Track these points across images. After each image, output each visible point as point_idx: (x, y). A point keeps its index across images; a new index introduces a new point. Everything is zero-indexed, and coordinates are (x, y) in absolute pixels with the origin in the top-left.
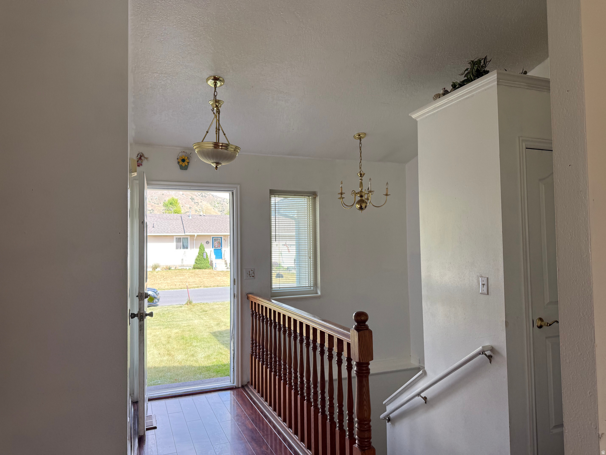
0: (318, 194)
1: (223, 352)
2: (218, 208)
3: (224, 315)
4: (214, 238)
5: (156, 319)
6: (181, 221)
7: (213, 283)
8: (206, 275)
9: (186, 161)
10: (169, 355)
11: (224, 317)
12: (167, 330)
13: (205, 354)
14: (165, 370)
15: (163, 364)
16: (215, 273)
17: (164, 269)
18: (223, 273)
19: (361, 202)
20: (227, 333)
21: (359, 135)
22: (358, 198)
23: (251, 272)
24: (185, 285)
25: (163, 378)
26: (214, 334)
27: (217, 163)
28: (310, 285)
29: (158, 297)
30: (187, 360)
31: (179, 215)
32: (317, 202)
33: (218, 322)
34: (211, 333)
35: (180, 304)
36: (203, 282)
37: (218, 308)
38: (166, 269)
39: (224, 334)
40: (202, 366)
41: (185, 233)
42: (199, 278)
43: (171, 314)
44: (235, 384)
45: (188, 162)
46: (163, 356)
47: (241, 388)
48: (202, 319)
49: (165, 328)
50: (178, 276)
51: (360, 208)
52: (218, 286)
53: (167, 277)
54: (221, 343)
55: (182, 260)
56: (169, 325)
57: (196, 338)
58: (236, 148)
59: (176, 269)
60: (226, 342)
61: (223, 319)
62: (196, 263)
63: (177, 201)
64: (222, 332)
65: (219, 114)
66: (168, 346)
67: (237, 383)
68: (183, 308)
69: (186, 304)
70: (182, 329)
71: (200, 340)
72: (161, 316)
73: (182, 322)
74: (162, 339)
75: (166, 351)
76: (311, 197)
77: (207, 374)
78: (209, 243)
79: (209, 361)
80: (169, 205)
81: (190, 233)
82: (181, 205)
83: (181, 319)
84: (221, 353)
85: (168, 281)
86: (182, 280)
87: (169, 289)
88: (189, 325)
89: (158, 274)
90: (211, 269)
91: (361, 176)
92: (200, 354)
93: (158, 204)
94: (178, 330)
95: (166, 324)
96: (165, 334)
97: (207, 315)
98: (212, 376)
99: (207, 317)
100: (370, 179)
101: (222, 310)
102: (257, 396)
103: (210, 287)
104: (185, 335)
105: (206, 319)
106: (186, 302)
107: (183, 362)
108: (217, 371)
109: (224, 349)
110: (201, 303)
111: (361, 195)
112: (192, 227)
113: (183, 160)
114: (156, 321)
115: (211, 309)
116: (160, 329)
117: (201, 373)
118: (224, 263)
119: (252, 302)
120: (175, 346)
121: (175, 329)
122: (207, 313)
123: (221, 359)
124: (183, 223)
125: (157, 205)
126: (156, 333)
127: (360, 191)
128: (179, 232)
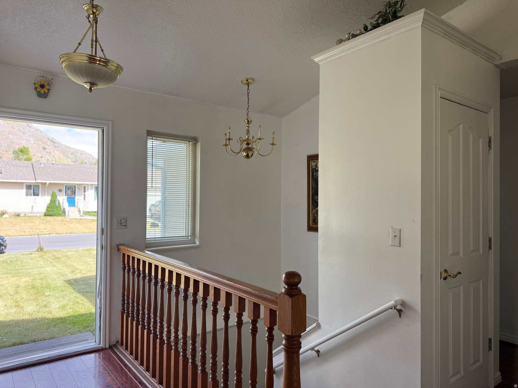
0: (200, 140)
1: (80, 301)
2: (71, 158)
3: (78, 262)
4: (67, 187)
5: (2, 267)
6: (32, 168)
7: (66, 230)
8: (58, 222)
9: (45, 87)
10: (18, 306)
11: (78, 264)
12: (15, 279)
13: (60, 304)
14: (13, 324)
15: (10, 318)
16: (68, 220)
17: (12, 216)
18: (76, 221)
19: (248, 149)
20: (82, 281)
21: (247, 80)
22: (245, 146)
23: (123, 221)
24: (36, 232)
25: (9, 334)
26: (69, 282)
27: (92, 84)
28: (187, 235)
29: (5, 244)
30: (38, 312)
31: (29, 162)
32: (197, 148)
33: (73, 270)
34: (65, 281)
35: (30, 251)
36: (55, 229)
37: (72, 255)
38: (14, 216)
39: (80, 282)
40: (57, 318)
41: (36, 180)
42: (51, 225)
43: (20, 261)
44: (101, 345)
45: (48, 89)
46: (10, 309)
47: (108, 349)
48: (55, 266)
49: (13, 277)
50: (28, 223)
51: (246, 156)
52: (71, 233)
53: (16, 223)
54: (77, 291)
55: (33, 207)
56: (17, 273)
57: (49, 286)
58: (119, 68)
59: (26, 216)
60: (82, 290)
61: (77, 266)
62: (47, 210)
63: (28, 149)
64: (78, 280)
65: (96, 23)
66: (17, 296)
67: (104, 344)
68: (33, 255)
69: (36, 251)
70: (32, 277)
71: (53, 289)
72: (8, 264)
73: (32, 270)
74: (9, 289)
75: (13, 303)
76: (191, 143)
77: (62, 327)
78: (61, 191)
79: (65, 312)
80: (19, 153)
81: (41, 180)
82: (32, 154)
83: (31, 267)
84: (78, 303)
85: (17, 228)
86: (32, 227)
87: (18, 236)
88: (40, 273)
89: (5, 220)
90: (64, 217)
91: (248, 123)
92: (54, 304)
93: (7, 151)
94: (28, 279)
95: (14, 272)
96: (13, 284)
97: (61, 262)
98: (69, 329)
99: (61, 264)
100: (260, 126)
101: (76, 257)
102: (129, 359)
103: (63, 234)
104: (36, 284)
105: (58, 266)
106: (37, 249)
107: (34, 314)
108: (74, 322)
109: (81, 297)
110: (53, 250)
111: (248, 143)
112: (44, 174)
113: (42, 86)
114: (2, 269)
115: (64, 256)
116: (7, 277)
117: (55, 326)
118: (77, 211)
119: (124, 255)
120: (25, 296)
121: (24, 278)
122: (60, 260)
123: (78, 309)
124: (34, 170)
125: (5, 153)
126: (2, 282)
127: (247, 139)
128: (29, 179)
